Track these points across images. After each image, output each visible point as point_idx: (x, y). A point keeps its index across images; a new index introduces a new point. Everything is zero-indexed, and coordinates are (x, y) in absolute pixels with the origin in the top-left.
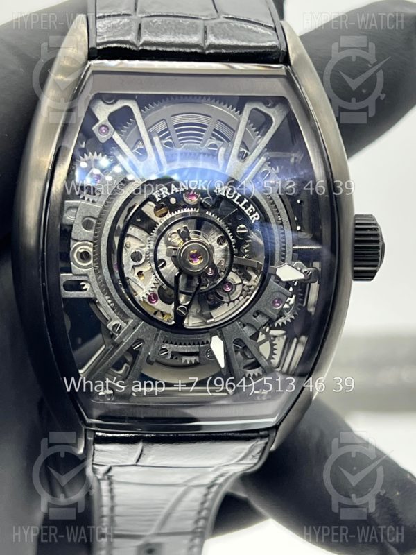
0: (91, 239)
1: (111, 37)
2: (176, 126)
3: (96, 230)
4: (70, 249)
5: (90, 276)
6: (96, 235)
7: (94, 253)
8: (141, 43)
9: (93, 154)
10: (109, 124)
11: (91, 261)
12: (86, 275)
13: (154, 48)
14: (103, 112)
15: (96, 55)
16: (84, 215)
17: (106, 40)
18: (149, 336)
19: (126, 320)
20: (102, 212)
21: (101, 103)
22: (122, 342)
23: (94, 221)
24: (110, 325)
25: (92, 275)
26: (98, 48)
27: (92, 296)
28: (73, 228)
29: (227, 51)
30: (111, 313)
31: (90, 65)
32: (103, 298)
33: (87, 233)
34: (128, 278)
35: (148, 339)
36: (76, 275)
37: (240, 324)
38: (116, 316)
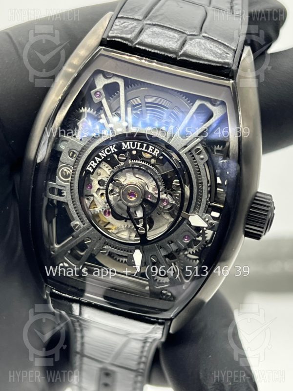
0: (72, 164)
1: (118, 33)
2: (146, 103)
3: (77, 159)
4: (57, 167)
5: (67, 188)
6: (75, 162)
7: (72, 174)
8: (136, 42)
9: (87, 109)
10: (102, 92)
11: (70, 179)
12: (64, 187)
13: (144, 48)
14: (101, 83)
15: (106, 43)
16: (71, 148)
17: (114, 35)
18: (95, 238)
19: (83, 223)
20: (83, 149)
21: (101, 76)
22: (78, 237)
23: (77, 153)
24: (72, 224)
25: (68, 187)
26: (108, 39)
27: (66, 202)
28: (62, 154)
29: (194, 61)
30: (75, 216)
31: (101, 49)
32: (72, 205)
33: (71, 160)
34: (93, 196)
35: (94, 239)
36: (58, 185)
37: (158, 246)
38: (78, 218)
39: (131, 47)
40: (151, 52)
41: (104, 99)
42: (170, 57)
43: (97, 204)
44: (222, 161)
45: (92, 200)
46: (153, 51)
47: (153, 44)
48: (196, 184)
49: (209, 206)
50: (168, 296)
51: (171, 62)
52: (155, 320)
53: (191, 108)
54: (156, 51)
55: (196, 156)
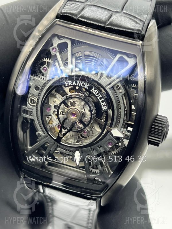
0: (37, 95)
1: (68, 10)
2: (85, 56)
3: (40, 92)
4: (28, 97)
5: (34, 110)
6: (39, 93)
7: (37, 101)
8: (79, 16)
10: (57, 48)
11: (36, 104)
12: (32, 109)
13: (83, 20)
15: (60, 17)
16: (36, 84)
19: (44, 133)
20: (44, 85)
23: (40, 88)
24: (37, 133)
26: (61, 14)
27: (33, 119)
28: (31, 88)
29: (116, 28)
30: (39, 128)
31: (57, 20)
32: (37, 121)
33: (36, 92)
34: (51, 115)
35: (50, 143)
36: (29, 108)
37: (91, 149)
38: (41, 130)
39: (75, 19)
40: (88, 22)
41: (58, 53)
42: (101, 26)
43: (53, 120)
44: (135, 95)
45: (50, 118)
46: (89, 22)
47: (90, 17)
48: (116, 109)
49: (126, 123)
50: (99, 181)
51: (101, 29)
52: (91, 197)
53: (114, 59)
54: (91, 22)
55: (117, 91)
